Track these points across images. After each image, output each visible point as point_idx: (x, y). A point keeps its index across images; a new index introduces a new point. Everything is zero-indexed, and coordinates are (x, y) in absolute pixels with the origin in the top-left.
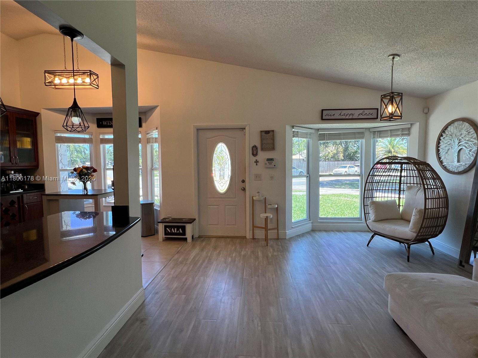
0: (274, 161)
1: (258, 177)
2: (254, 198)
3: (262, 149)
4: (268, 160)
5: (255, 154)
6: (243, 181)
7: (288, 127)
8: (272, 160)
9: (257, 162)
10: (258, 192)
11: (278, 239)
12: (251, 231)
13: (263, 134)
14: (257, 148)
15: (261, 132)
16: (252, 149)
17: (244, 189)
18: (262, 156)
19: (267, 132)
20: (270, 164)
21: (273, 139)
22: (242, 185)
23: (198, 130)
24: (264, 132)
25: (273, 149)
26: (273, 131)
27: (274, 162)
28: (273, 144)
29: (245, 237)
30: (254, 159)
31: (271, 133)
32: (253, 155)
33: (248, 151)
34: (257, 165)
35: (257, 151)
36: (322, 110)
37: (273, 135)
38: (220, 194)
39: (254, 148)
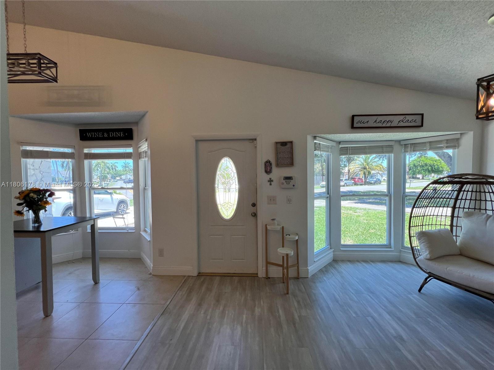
0: (292, 179)
1: (272, 200)
2: (269, 227)
3: (278, 165)
4: (286, 178)
5: (268, 171)
6: (254, 205)
7: (309, 138)
8: (290, 178)
9: (270, 181)
10: (273, 220)
11: (298, 278)
12: (264, 268)
13: (279, 146)
14: (271, 164)
15: (277, 143)
16: (265, 165)
17: (255, 215)
18: (278, 173)
19: (284, 144)
20: (288, 183)
21: (292, 153)
22: (253, 209)
23: (197, 141)
24: (280, 144)
25: (292, 164)
26: (291, 142)
27: (292, 182)
28: (292, 158)
29: (257, 276)
30: (267, 177)
31: (289, 145)
32: (266, 172)
33: (261, 168)
34: (271, 184)
35: (271, 168)
36: (353, 116)
37: (292, 148)
38: (226, 221)
39: (268, 164)
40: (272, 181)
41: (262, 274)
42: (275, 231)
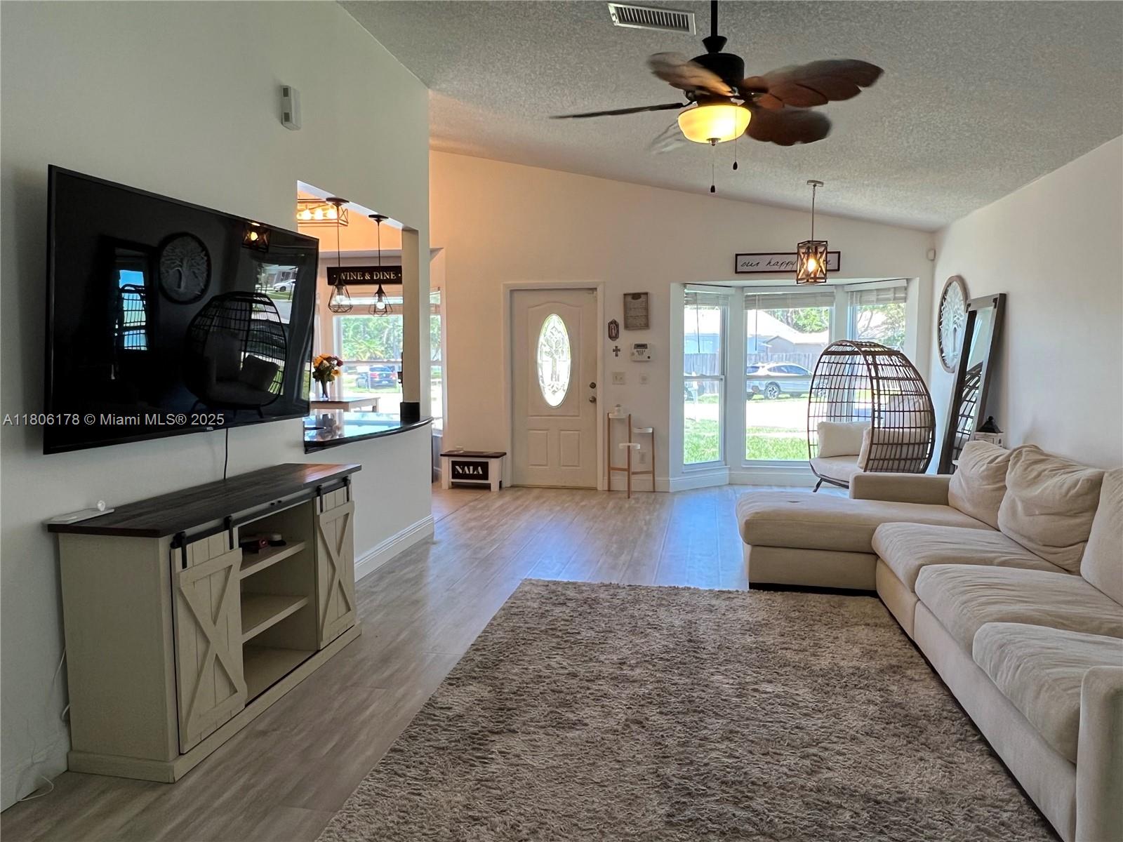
0: (647, 348)
1: (618, 378)
2: (610, 416)
3: (627, 327)
4: (638, 346)
5: (613, 336)
6: (593, 386)
7: (674, 287)
8: (644, 346)
9: (617, 350)
10: (618, 406)
11: (654, 492)
12: (606, 478)
13: (629, 299)
14: (617, 326)
15: (625, 295)
16: (609, 327)
17: (594, 400)
18: (627, 339)
19: (636, 296)
20: (641, 354)
21: (647, 309)
22: (591, 392)
23: (512, 291)
24: (631, 295)
25: (646, 326)
26: (646, 294)
27: (647, 352)
28: (647, 317)
29: (595, 489)
30: (613, 344)
31: (643, 298)
32: (610, 337)
33: (602, 333)
34: (617, 355)
35: (618, 331)
36: (737, 255)
37: (647, 302)
38: (551, 408)
39: (613, 326)
40: (619, 350)
41: (601, 485)
42: (620, 420)
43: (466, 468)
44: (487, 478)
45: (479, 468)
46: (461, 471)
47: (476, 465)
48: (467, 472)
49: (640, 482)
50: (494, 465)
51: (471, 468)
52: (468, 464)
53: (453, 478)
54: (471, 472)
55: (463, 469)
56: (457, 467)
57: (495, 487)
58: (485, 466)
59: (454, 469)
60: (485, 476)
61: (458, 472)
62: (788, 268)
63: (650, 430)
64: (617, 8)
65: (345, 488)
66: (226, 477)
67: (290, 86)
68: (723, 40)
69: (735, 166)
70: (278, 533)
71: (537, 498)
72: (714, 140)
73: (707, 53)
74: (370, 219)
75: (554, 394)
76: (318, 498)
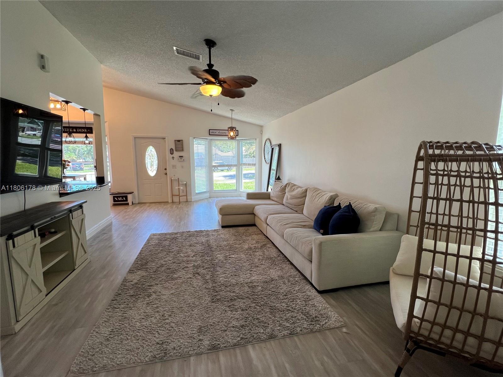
1: (174, 167)
2: (172, 179)
3: (176, 151)
4: (180, 157)
5: (172, 153)
6: (166, 169)
7: (191, 138)
8: (182, 157)
9: (173, 158)
10: (174, 175)
11: (187, 201)
12: (171, 198)
13: (177, 142)
14: (173, 150)
15: (175, 140)
17: (166, 174)
18: (176, 154)
19: (179, 141)
20: (181, 159)
21: (182, 145)
22: (165, 171)
23: (135, 138)
25: (183, 150)
26: (182, 140)
27: (183, 158)
28: (183, 147)
29: (168, 202)
30: (172, 156)
31: (181, 142)
32: (171, 153)
33: (168, 152)
34: (173, 159)
36: (210, 130)
37: (182, 143)
38: (152, 177)
39: (171, 150)
40: (174, 158)
41: (170, 201)
42: (175, 180)
43: (119, 198)
44: (127, 201)
45: (124, 198)
46: (117, 200)
47: (122, 197)
48: (119, 199)
49: (183, 199)
50: (130, 197)
51: (121, 198)
52: (120, 197)
53: (114, 202)
54: (121, 199)
55: (118, 199)
56: (115, 198)
57: (130, 204)
58: (126, 197)
59: (114, 199)
60: (127, 200)
61: (116, 200)
62: (225, 134)
63: (185, 183)
64: (176, 49)
65: (81, 209)
66: (26, 209)
67: (44, 54)
68: (213, 65)
69: (219, 104)
70: (53, 229)
71: (149, 206)
72: (211, 95)
73: (208, 68)
74: (80, 109)
75: (152, 171)
76: (71, 214)
